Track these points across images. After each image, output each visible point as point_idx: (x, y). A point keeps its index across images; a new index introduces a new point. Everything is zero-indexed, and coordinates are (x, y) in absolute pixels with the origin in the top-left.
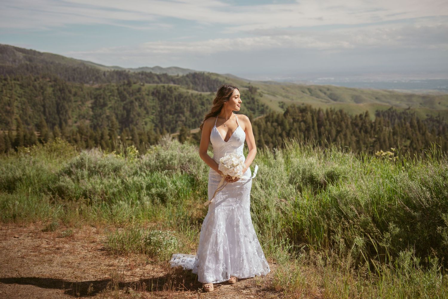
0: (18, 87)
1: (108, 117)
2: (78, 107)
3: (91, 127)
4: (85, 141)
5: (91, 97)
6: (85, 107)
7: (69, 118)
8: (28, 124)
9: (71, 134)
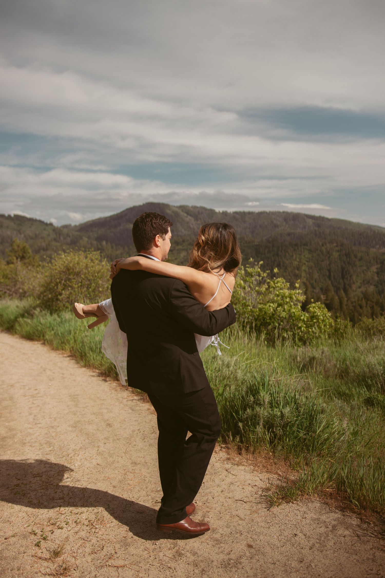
0: (307, 252)
2: (363, 271)
3: (376, 292)
4: (371, 308)
5: (377, 262)
6: (370, 272)
7: (354, 283)
8: (314, 288)
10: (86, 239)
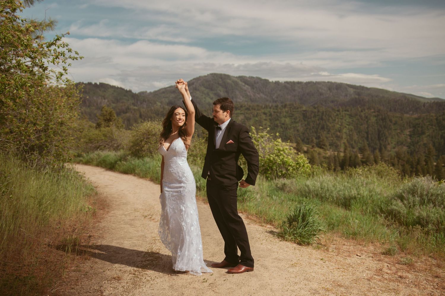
0: (347, 117)
1: (425, 144)
2: (397, 134)
3: (408, 153)
4: (402, 165)
5: (410, 126)
6: (404, 135)
7: (389, 144)
8: (353, 148)
9: (389, 158)
10: (159, 104)
